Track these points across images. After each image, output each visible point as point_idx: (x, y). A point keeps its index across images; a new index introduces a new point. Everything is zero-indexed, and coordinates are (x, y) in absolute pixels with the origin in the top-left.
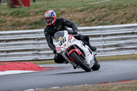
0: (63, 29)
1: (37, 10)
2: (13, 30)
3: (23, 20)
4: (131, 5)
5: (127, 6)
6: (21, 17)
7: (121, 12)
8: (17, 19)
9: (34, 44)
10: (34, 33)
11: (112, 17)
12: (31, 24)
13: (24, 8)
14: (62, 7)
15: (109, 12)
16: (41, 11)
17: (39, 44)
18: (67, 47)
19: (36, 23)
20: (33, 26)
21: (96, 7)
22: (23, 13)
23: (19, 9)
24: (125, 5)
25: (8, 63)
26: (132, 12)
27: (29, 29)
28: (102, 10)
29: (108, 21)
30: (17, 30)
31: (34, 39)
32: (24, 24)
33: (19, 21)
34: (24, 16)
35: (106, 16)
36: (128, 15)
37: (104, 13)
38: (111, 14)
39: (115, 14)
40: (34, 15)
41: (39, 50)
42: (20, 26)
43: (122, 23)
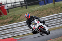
0: (34, 20)
1: (10, 16)
2: (2, 25)
3: (5, 21)
4: (49, 8)
5: (47, 8)
6: (4, 20)
7: (45, 11)
8: (3, 21)
9: (11, 30)
10: (10, 26)
11: (42, 14)
12: (8, 22)
13: (5, 16)
14: (20, 13)
15: (40, 12)
16: (12, 16)
17: (13, 30)
18: (38, 26)
19: (11, 21)
20: (10, 23)
21: (34, 11)
22: (4, 18)
23: (3, 17)
24: (46, 8)
25: (2, 40)
26: (50, 10)
27: (8, 24)
28: (37, 12)
29: (40, 16)
30: (3, 25)
31: (11, 28)
32: (6, 22)
33: (4, 22)
34: (5, 19)
35: (39, 14)
36: (48, 12)
37: (38, 13)
38: (41, 13)
39: (43, 12)
40: (9, 18)
41: (14, 32)
42: (4, 24)
43: (46, 16)
